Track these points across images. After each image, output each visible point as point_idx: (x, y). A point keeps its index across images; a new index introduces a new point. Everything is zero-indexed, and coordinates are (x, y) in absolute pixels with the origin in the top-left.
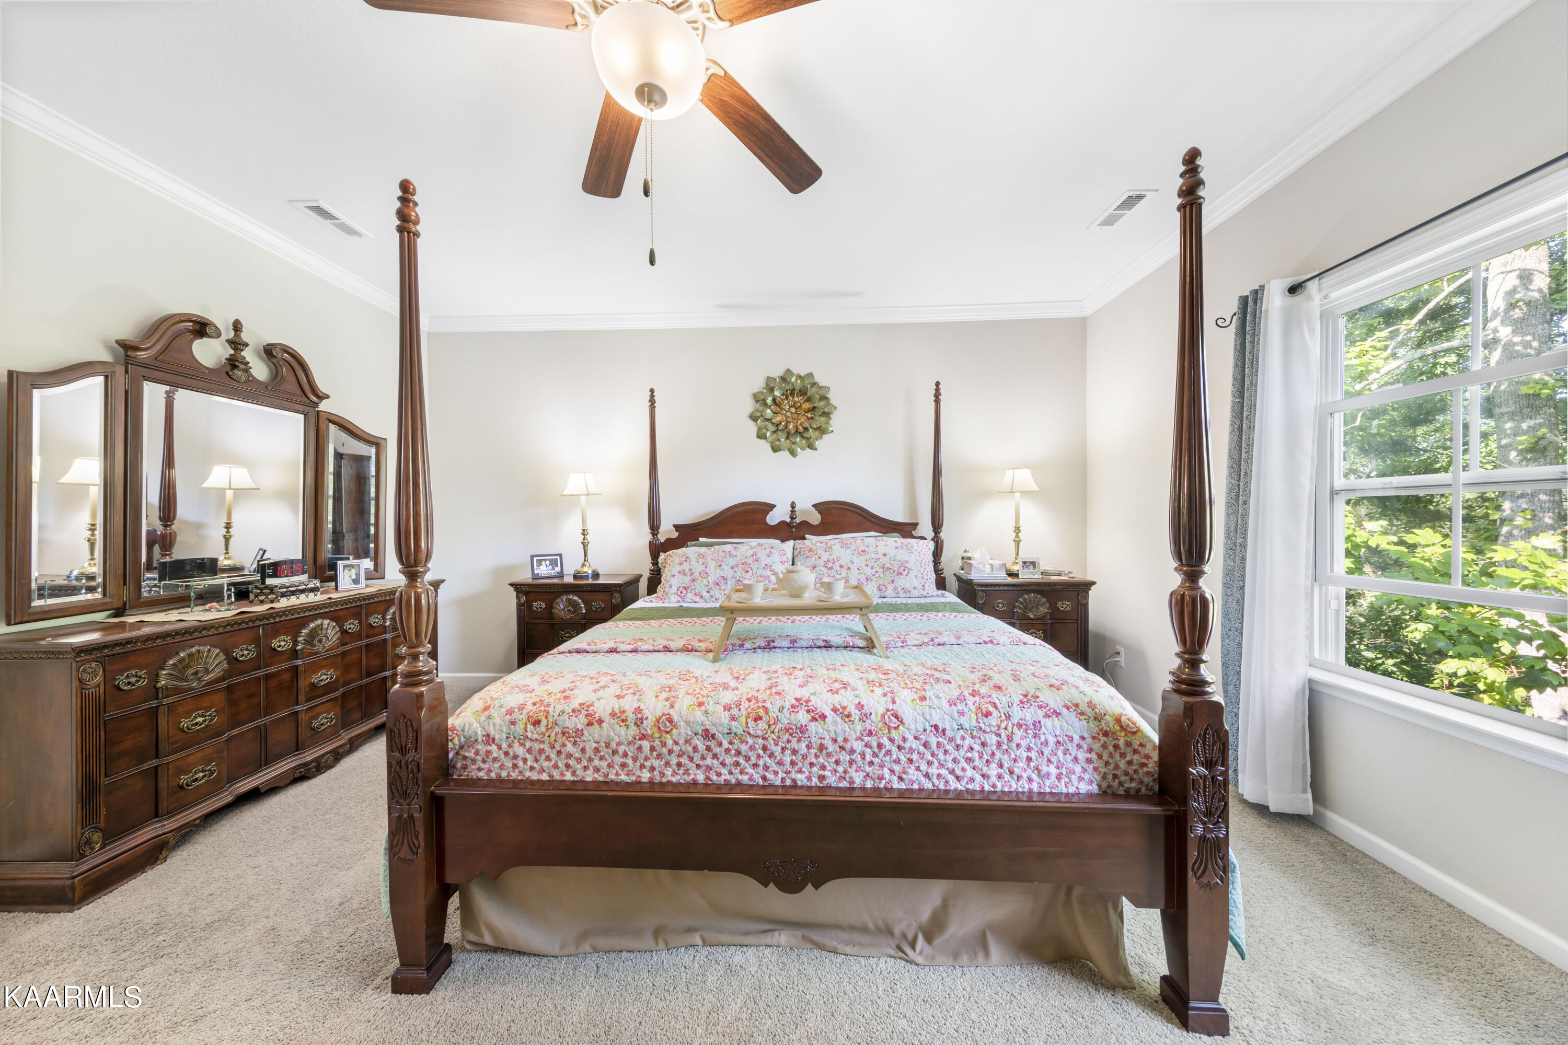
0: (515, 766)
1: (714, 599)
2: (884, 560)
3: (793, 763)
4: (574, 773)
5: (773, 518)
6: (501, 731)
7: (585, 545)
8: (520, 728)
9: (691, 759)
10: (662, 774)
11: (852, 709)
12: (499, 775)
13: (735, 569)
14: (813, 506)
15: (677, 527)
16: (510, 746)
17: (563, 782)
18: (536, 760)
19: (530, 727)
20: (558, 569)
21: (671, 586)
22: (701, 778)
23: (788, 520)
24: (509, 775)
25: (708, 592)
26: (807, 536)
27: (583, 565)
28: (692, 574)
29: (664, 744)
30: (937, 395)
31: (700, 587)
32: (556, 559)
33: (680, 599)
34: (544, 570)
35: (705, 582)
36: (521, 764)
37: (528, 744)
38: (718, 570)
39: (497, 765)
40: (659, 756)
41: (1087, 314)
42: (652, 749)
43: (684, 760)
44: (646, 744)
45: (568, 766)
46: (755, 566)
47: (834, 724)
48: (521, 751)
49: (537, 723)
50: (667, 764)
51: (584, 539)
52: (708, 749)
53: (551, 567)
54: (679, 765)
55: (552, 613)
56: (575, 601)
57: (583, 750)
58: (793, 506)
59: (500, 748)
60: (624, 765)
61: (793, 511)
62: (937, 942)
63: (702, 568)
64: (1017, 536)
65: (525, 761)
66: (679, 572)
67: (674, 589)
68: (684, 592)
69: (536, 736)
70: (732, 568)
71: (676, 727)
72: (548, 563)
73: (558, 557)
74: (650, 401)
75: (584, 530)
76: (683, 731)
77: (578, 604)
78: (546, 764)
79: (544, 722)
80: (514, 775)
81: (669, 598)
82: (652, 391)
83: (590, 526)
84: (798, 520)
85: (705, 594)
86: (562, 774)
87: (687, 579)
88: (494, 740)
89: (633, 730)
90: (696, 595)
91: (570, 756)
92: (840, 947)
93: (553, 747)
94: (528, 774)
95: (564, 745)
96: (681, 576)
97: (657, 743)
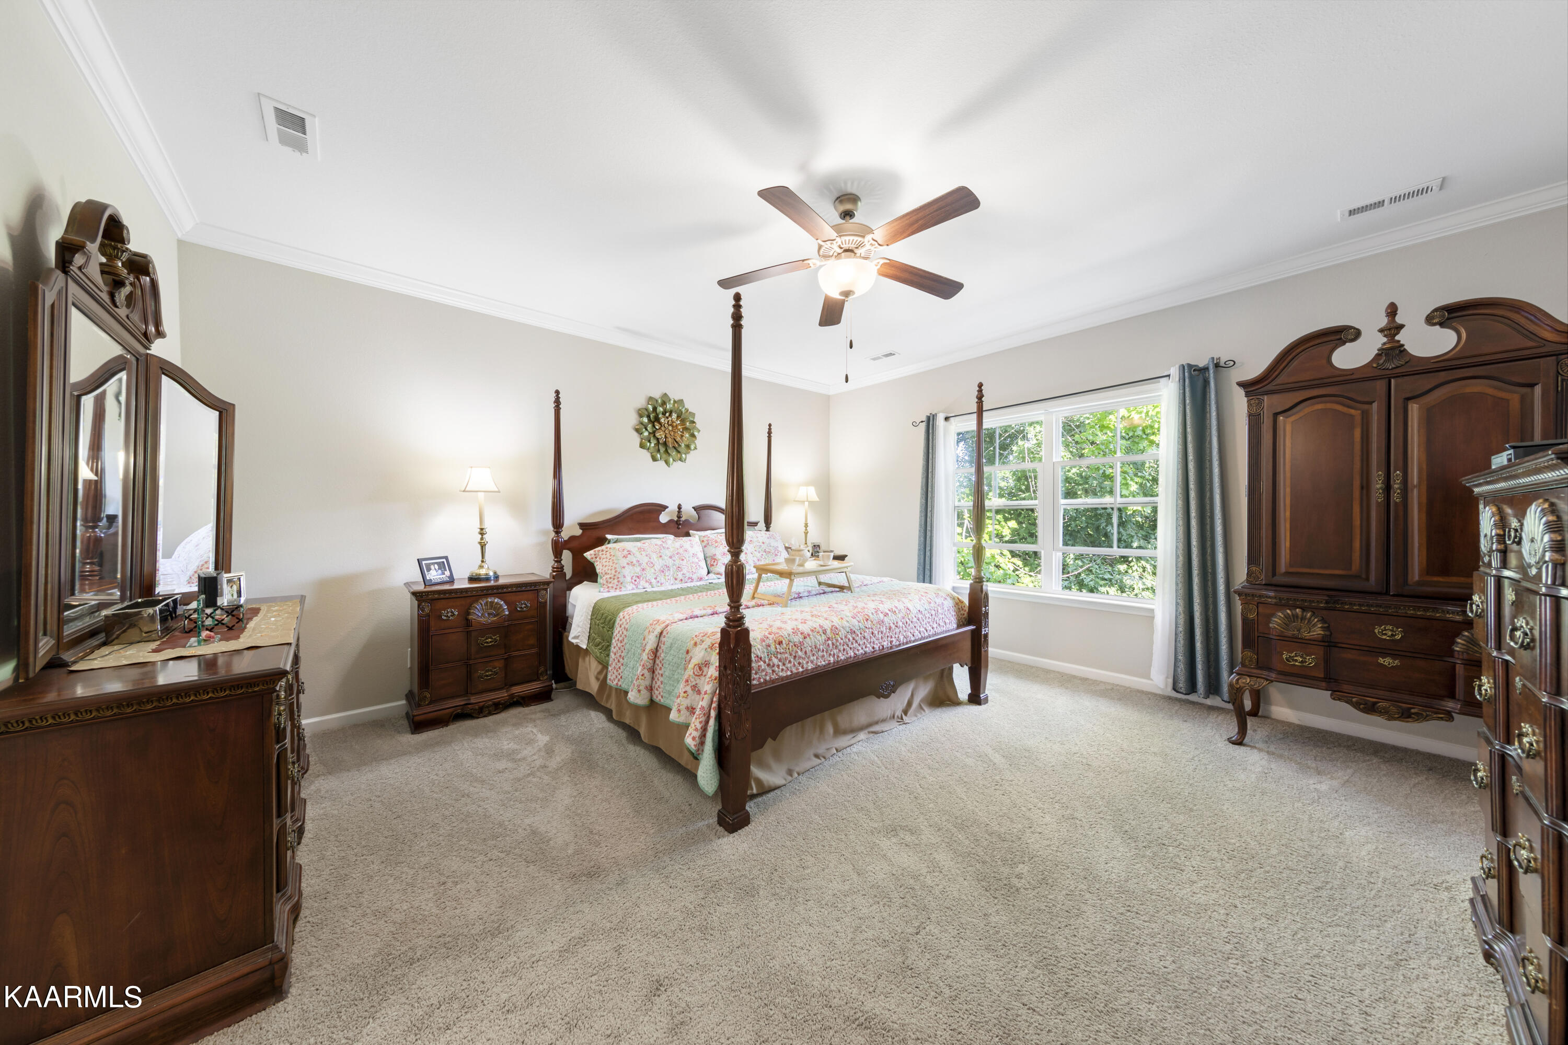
0: (773, 671)
1: (659, 584)
2: (764, 547)
3: (882, 638)
4: (802, 667)
5: (664, 518)
6: (764, 652)
7: (483, 546)
8: (773, 648)
9: (848, 645)
10: (838, 656)
11: (894, 609)
12: (765, 680)
13: (674, 558)
14: (693, 508)
15: (582, 526)
16: (770, 660)
17: (798, 673)
18: (784, 664)
19: (778, 646)
20: (447, 573)
21: (624, 577)
22: (852, 654)
23: (676, 519)
24: (771, 678)
25: (656, 578)
26: (691, 532)
27: (481, 567)
28: (640, 565)
29: (837, 640)
30: (770, 433)
31: (650, 574)
32: (444, 563)
33: (634, 586)
34: (434, 575)
35: (653, 570)
36: (776, 669)
37: (779, 656)
38: (660, 560)
39: (764, 673)
40: (836, 647)
41: (831, 393)
42: (833, 644)
43: (845, 647)
44: (830, 642)
45: (799, 663)
46: (686, 555)
47: (892, 617)
48: (775, 661)
49: (780, 643)
50: (840, 651)
51: (482, 539)
52: (854, 639)
53: (440, 571)
54: (844, 650)
55: (467, 620)
56: (497, 603)
57: (806, 653)
58: (680, 507)
59: (765, 662)
60: (823, 656)
61: (679, 512)
62: (909, 714)
63: (646, 559)
64: (806, 529)
65: (778, 666)
66: (628, 564)
67: (628, 579)
68: (638, 580)
69: (782, 650)
70: (671, 557)
71: (840, 631)
72: (436, 566)
73: (444, 560)
74: (555, 402)
75: (482, 529)
76: (842, 633)
77: (501, 606)
78: (789, 665)
79: (784, 642)
80: (774, 677)
81: (625, 587)
82: (557, 392)
83: (486, 525)
84: (683, 519)
85: (653, 581)
86: (797, 669)
87: (638, 569)
88: (761, 658)
89: (824, 637)
90: (646, 581)
91: (800, 657)
92: (884, 729)
93: (791, 655)
94: (781, 674)
95: (797, 652)
96: (631, 567)
97: (834, 641)
